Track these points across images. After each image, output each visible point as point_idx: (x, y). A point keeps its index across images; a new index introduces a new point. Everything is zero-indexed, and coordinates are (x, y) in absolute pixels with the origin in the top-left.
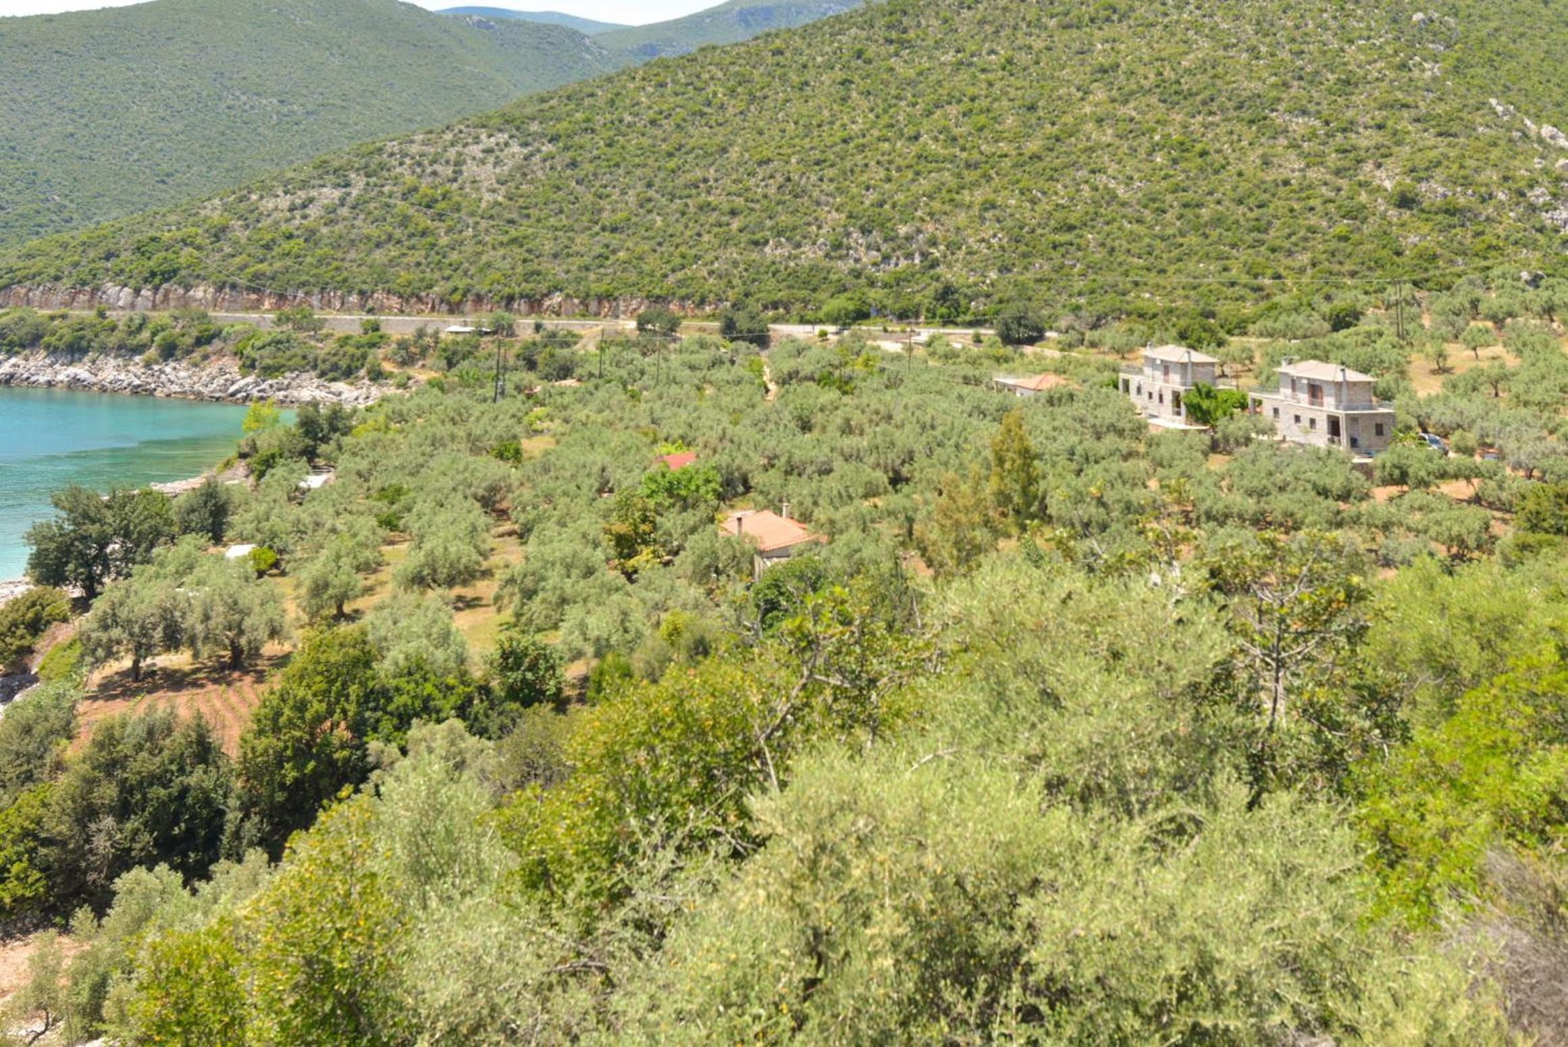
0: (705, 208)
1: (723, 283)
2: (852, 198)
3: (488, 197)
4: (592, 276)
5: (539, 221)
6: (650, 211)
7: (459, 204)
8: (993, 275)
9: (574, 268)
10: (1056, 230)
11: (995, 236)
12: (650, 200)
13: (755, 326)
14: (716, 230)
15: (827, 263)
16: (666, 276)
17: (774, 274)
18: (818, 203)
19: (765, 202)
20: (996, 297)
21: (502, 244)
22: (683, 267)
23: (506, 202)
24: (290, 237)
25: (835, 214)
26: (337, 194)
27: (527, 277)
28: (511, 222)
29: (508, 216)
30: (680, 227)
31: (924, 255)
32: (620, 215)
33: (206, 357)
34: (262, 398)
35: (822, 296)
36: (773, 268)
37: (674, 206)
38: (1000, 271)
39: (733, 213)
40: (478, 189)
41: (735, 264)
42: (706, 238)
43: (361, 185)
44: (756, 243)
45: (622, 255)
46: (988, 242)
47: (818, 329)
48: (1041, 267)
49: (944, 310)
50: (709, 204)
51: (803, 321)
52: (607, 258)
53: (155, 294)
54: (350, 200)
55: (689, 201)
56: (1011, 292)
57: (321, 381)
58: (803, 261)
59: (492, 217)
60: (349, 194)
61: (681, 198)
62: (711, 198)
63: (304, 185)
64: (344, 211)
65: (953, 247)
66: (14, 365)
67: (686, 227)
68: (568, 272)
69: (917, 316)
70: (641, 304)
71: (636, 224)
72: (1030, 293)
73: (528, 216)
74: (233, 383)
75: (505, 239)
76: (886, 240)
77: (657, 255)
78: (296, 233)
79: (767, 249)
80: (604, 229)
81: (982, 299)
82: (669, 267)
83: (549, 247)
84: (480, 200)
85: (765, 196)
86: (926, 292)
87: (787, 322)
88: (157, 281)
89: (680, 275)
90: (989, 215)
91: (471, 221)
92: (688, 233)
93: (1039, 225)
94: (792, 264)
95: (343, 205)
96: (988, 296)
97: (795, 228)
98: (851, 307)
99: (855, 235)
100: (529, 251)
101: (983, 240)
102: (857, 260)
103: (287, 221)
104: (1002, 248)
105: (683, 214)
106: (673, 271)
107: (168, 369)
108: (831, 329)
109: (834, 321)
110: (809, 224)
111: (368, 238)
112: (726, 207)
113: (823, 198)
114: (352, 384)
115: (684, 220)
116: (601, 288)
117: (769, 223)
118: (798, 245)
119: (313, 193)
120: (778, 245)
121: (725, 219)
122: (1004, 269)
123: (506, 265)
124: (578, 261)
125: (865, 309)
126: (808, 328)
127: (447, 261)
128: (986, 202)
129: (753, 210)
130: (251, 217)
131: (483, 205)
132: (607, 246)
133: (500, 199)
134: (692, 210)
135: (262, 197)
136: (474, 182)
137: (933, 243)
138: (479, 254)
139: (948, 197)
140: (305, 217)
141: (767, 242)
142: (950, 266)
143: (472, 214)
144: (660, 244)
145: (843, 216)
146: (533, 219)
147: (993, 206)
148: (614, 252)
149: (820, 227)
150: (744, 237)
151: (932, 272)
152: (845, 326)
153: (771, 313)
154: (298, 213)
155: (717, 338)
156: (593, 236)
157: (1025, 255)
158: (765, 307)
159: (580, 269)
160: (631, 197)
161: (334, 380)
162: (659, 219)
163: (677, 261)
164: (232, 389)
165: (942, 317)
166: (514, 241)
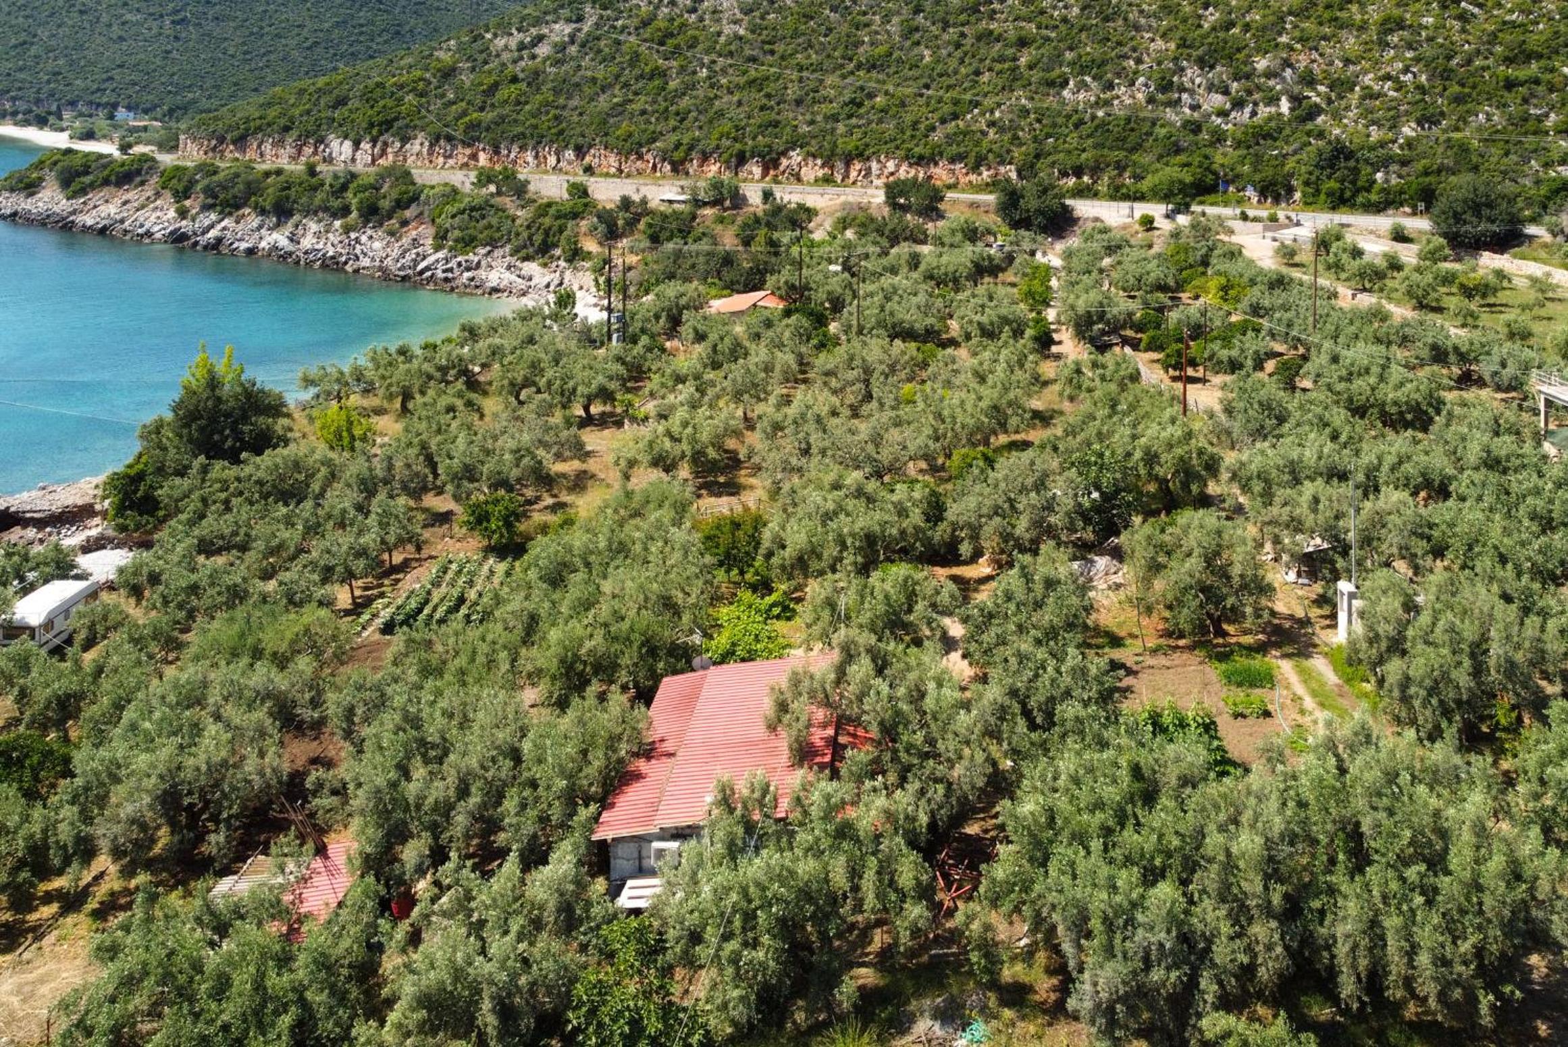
0: (987, 37)
1: (1007, 137)
2: (1185, 21)
3: (728, 30)
4: (841, 128)
5: (783, 58)
6: (918, 43)
7: (695, 38)
8: (1408, 130)
9: (819, 118)
10: (1509, 61)
11: (1406, 70)
12: (917, 29)
13: (1050, 201)
14: (998, 67)
15: (1148, 112)
16: (933, 129)
17: (1076, 126)
18: (1137, 28)
19: (1063, 28)
20: (1419, 166)
21: (738, 86)
22: (955, 117)
23: (750, 36)
24: (515, 80)
25: (1160, 44)
26: (568, 29)
27: (764, 127)
28: (753, 59)
29: (748, 52)
30: (953, 63)
31: (1296, 100)
32: (882, 50)
33: (405, 223)
34: (446, 280)
35: (1144, 159)
36: (1075, 118)
37: (946, 37)
38: (1420, 123)
39: (1023, 43)
40: (719, 20)
41: (1025, 112)
42: (986, 77)
43: (594, 19)
44: (1051, 84)
45: (879, 100)
46: (1396, 80)
47: (1141, 209)
48: (1487, 116)
49: (1333, 184)
50: (991, 32)
51: (1118, 194)
52: (860, 105)
53: (374, 146)
54: (581, 36)
55: (966, 29)
56: (1443, 158)
57: (513, 260)
58: (1117, 109)
59: (731, 54)
60: (579, 30)
61: (955, 25)
62: (993, 26)
63: (537, 22)
64: (573, 49)
65: (1342, 86)
66: (224, 229)
67: (962, 62)
68: (812, 122)
69: (1290, 190)
70: (898, 166)
71: (899, 61)
72: (1475, 159)
73: (772, 52)
74: (424, 258)
75: (742, 80)
76: (1236, 78)
77: (921, 101)
78: (521, 76)
79: (1066, 93)
80: (859, 66)
81: (1394, 167)
82: (937, 116)
83: (792, 92)
84: (719, 34)
85: (1065, 20)
86: (1304, 156)
87: (1096, 195)
88: (375, 132)
89: (951, 127)
90: (1394, 39)
91: (706, 60)
92: (963, 70)
93: (1478, 52)
94: (1100, 114)
95: (572, 42)
96: (1404, 163)
97: (1103, 63)
98: (1188, 179)
99: (1189, 72)
100: (768, 96)
101: (1388, 77)
102: (1195, 107)
103: (515, 62)
104: (1420, 88)
105: (958, 46)
106: (943, 121)
107: (364, 239)
108: (1157, 210)
109: (1166, 198)
110: (1125, 57)
111: (594, 80)
112: (1012, 35)
113: (1143, 21)
114: (545, 265)
115: (958, 53)
116: (851, 144)
117: (1069, 56)
118: (1110, 86)
119: (545, 31)
120: (1083, 85)
121: (1010, 52)
122: (1427, 120)
123: (741, 113)
124: (826, 108)
125: (1209, 179)
126: (1125, 206)
127: (673, 109)
128: (1386, 21)
129: (1048, 39)
130: (479, 56)
131: (722, 39)
132: (862, 89)
133: (742, 32)
134: (968, 41)
135: (495, 35)
136: (714, 12)
137: (1309, 80)
138: (710, 100)
139: (1327, 15)
140: (534, 57)
141: (1066, 83)
142: (1337, 117)
143: (707, 52)
144: (927, 87)
145: (1172, 46)
146: (776, 56)
147: (1400, 25)
148: (871, 96)
149: (1139, 61)
150: (1036, 76)
151: (1309, 126)
152: (1183, 208)
153: (1071, 182)
154: (525, 53)
155: (993, 220)
156: (844, 77)
157: (1458, 100)
158: (1064, 174)
159: (827, 118)
160: (894, 27)
161: (526, 258)
162: (927, 52)
163: (947, 109)
164: (419, 268)
165: (1330, 194)
166: (751, 83)
